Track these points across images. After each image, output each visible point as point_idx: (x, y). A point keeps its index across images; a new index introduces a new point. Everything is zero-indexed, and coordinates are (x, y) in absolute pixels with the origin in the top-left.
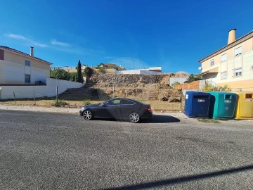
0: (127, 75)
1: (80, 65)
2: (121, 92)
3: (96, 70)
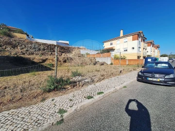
0: (44, 44)
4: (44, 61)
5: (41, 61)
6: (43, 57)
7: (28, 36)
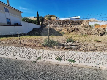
0: (63, 21)
1: (38, 14)
2: (66, 30)
3: (46, 18)
4: (60, 30)
5: (59, 30)
6: (61, 28)
7: (56, 17)
